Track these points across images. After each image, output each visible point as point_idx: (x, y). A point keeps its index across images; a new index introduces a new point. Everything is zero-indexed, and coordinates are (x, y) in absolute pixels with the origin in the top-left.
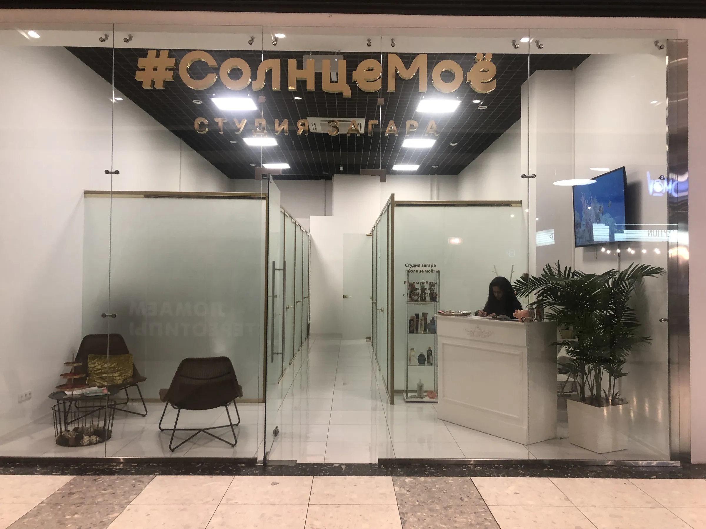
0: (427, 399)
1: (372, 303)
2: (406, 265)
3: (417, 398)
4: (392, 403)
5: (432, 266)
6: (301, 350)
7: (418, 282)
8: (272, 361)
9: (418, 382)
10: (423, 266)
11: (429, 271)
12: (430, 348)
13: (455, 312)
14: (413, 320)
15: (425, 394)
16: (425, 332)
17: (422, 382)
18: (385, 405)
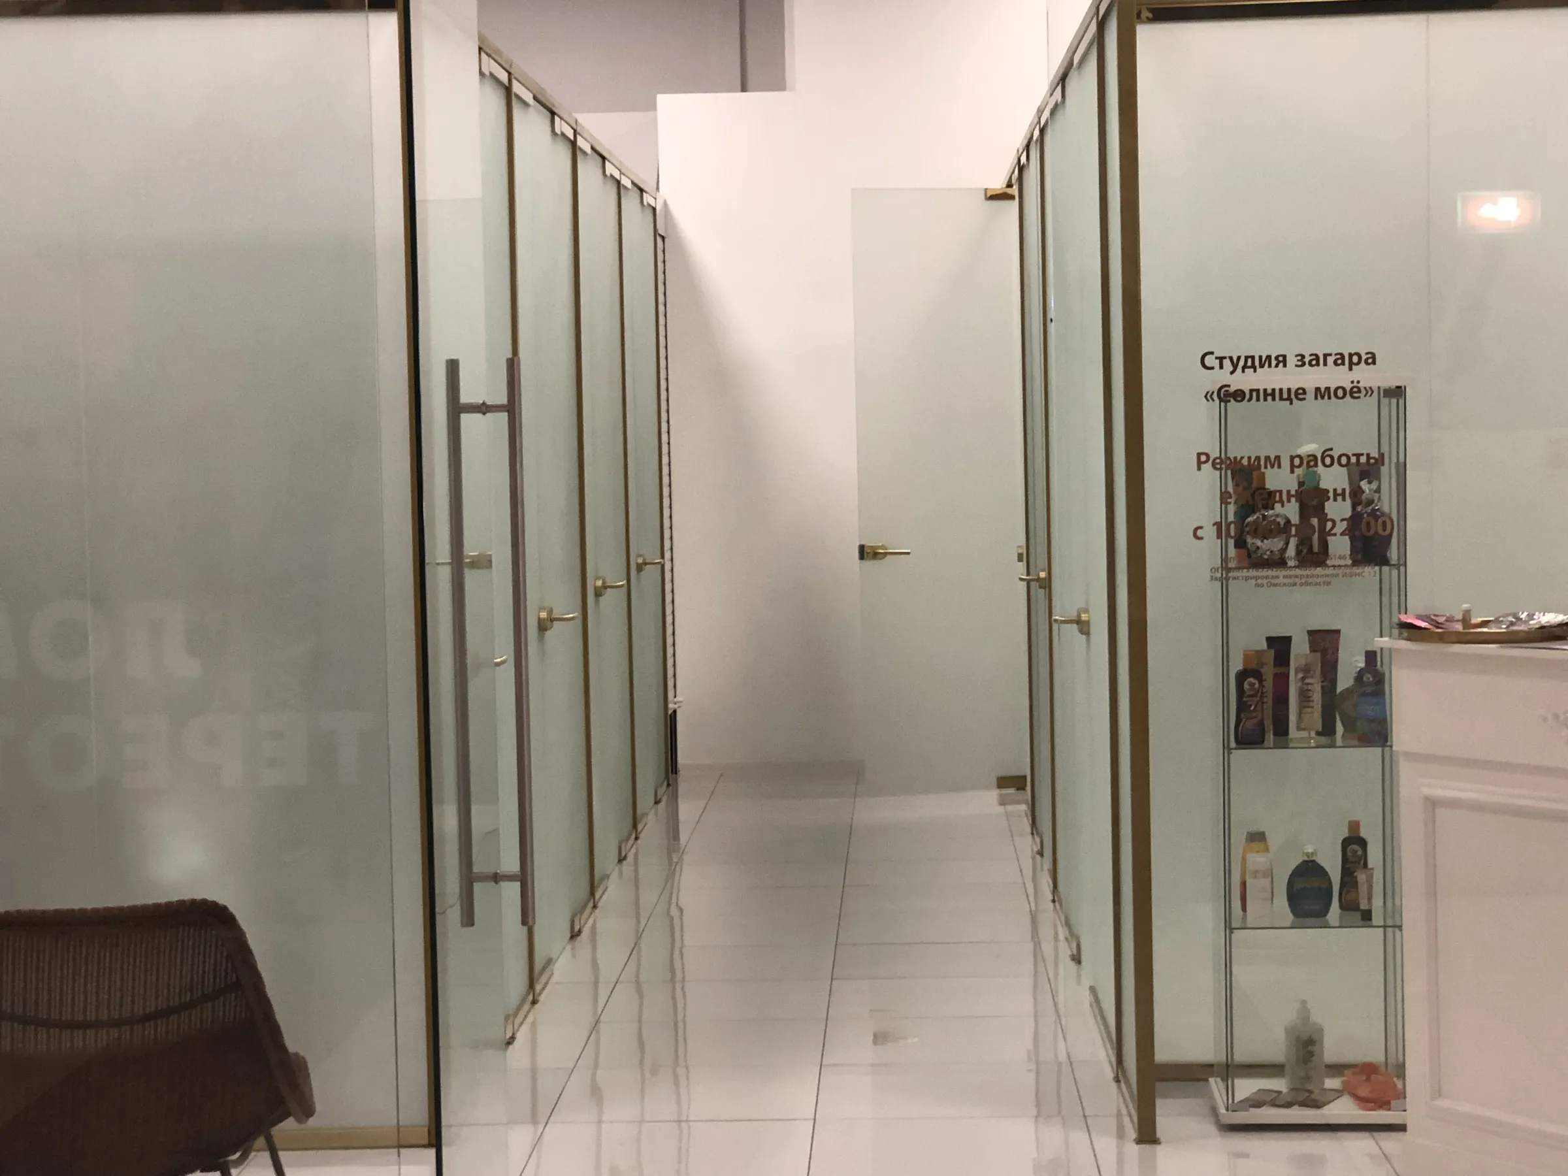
0: (1343, 1110)
1: (1028, 582)
2: (1207, 358)
3: (1288, 1105)
4: (1147, 1135)
5: (1355, 359)
6: (636, 856)
7: (1278, 458)
8: (468, 919)
9: (1288, 1015)
10: (1303, 364)
11: (1340, 393)
12: (1354, 826)
13: (1497, 621)
14: (1257, 674)
15: (1332, 1083)
16: (1323, 740)
17: (1316, 1018)
18: (1107, 1145)
